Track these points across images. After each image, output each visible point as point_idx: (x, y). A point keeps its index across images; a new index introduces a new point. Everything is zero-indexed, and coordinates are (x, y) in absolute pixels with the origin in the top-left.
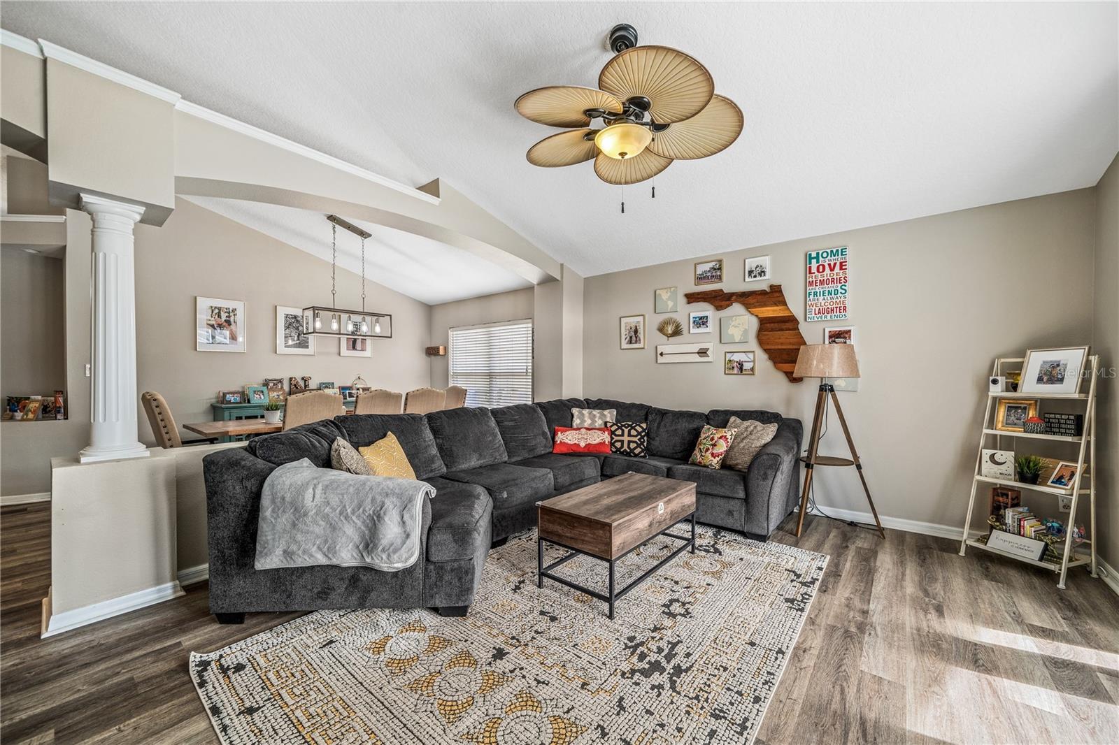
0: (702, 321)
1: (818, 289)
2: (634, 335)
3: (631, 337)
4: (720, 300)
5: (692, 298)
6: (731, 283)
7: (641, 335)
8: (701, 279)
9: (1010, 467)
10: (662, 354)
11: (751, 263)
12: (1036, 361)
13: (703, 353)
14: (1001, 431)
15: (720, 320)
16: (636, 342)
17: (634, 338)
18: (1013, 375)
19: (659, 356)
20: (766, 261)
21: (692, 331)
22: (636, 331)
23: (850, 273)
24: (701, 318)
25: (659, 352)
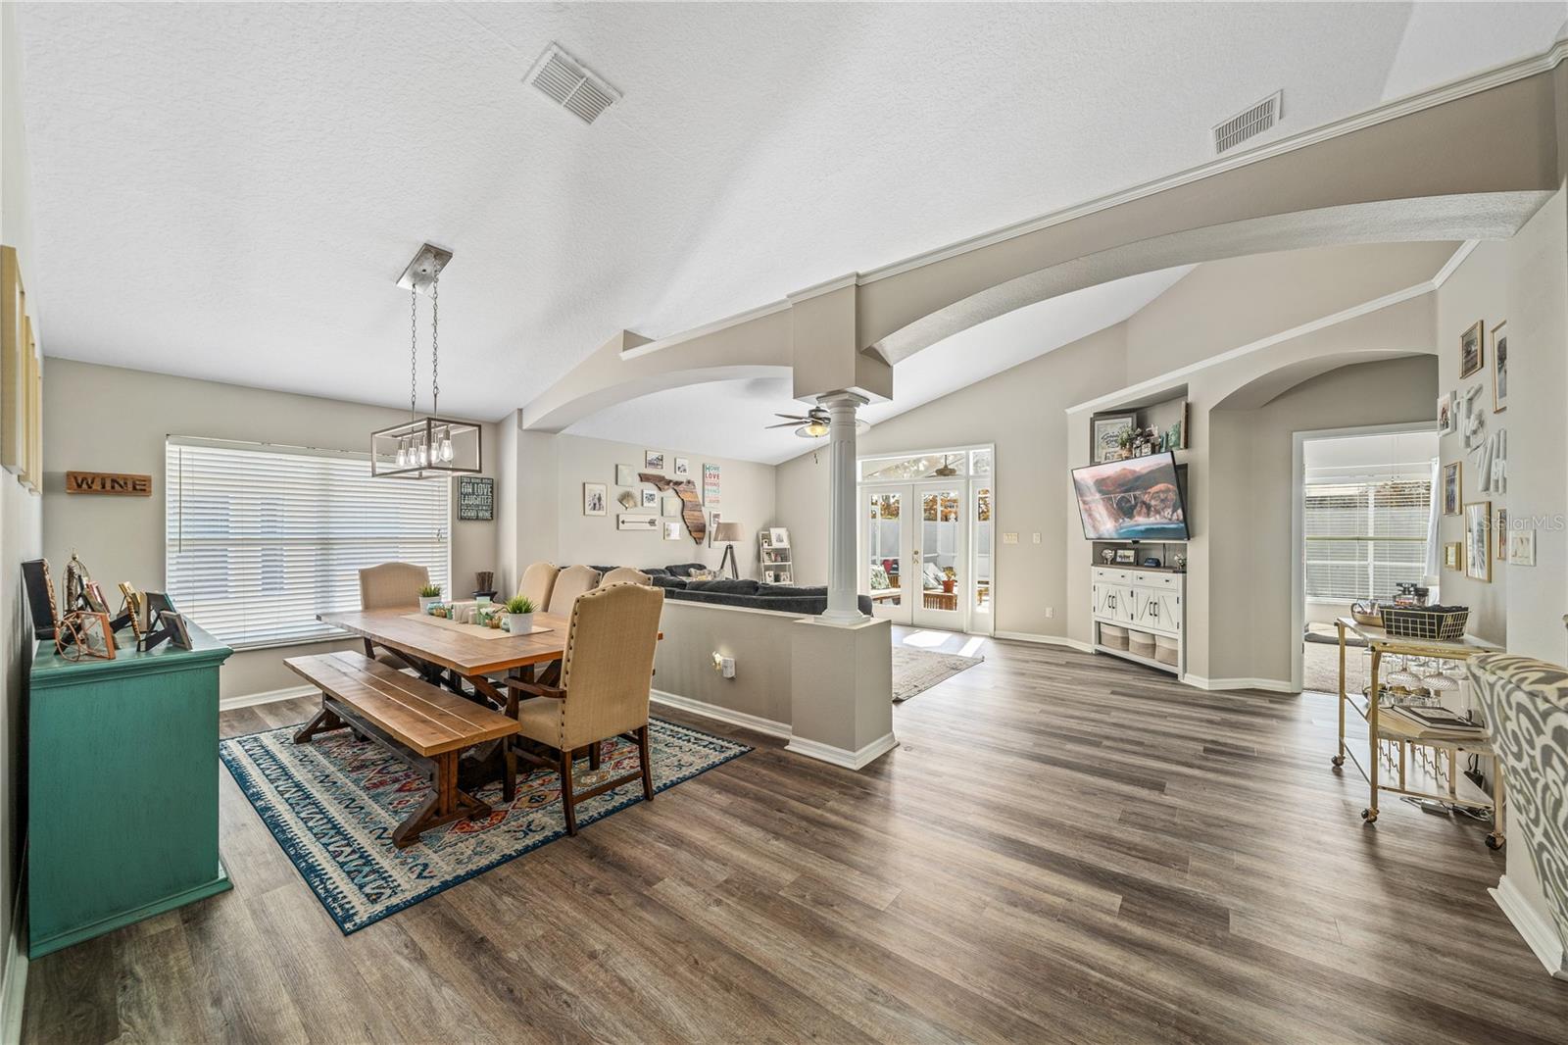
0: (651, 498)
1: (710, 487)
2: (598, 503)
3: (595, 504)
4: (661, 482)
5: (644, 478)
6: (667, 472)
7: (603, 502)
8: (651, 464)
9: (772, 578)
10: (623, 522)
11: (679, 462)
12: (774, 532)
13: (652, 523)
14: (768, 563)
15: (662, 499)
16: (599, 509)
17: (597, 505)
18: (767, 538)
19: (621, 524)
20: (685, 462)
21: (645, 505)
22: (600, 499)
23: (721, 481)
24: (651, 495)
25: (621, 520)
